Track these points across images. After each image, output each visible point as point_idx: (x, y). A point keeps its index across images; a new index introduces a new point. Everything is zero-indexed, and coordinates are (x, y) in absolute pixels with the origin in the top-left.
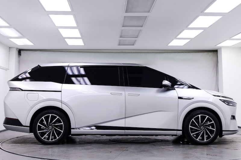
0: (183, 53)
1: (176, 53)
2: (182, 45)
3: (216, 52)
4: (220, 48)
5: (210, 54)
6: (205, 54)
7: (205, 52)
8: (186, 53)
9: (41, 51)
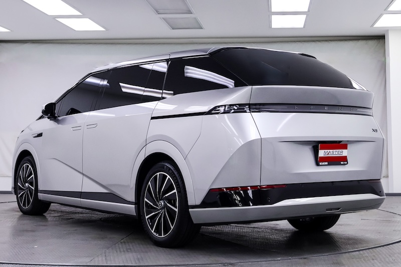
1: (299, 43)
3: (383, 40)
5: (371, 43)
6: (360, 43)
7: (359, 40)
8: (319, 44)
9: (34, 43)
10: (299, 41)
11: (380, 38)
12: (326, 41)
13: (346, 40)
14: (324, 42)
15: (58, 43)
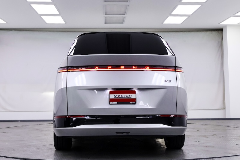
0: (182, 33)
1: (174, 32)
2: (180, 23)
3: (221, 31)
4: (226, 26)
5: (214, 33)
6: (208, 33)
7: (208, 31)
8: (185, 33)
9: (16, 30)
10: (174, 31)
11: (220, 30)
12: (189, 31)
13: (200, 31)
14: (188, 32)
15: (32, 31)
